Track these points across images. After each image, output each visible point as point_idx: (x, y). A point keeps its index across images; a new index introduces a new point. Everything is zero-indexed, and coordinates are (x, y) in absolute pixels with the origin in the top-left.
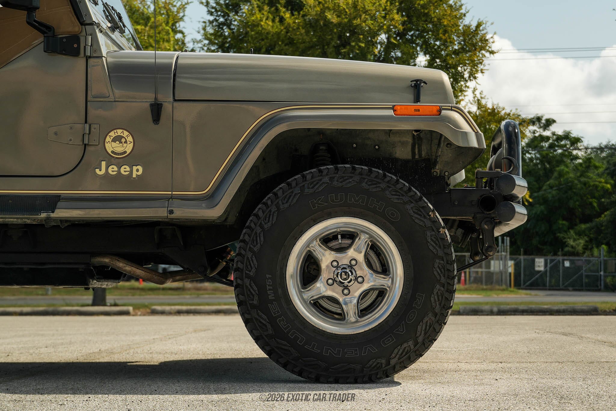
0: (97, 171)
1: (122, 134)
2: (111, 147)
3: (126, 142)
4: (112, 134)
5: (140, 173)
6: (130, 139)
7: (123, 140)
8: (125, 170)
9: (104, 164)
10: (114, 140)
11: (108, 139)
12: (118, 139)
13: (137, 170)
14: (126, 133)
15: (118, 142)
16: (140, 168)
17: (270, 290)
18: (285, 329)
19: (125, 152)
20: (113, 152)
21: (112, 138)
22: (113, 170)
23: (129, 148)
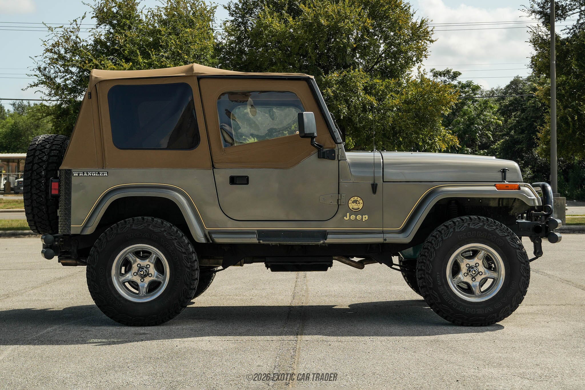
0: (345, 218)
1: (357, 199)
2: (352, 206)
3: (359, 203)
4: (352, 199)
5: (367, 219)
6: (361, 201)
7: (358, 202)
8: (359, 217)
9: (348, 214)
10: (353, 202)
11: (350, 202)
12: (355, 202)
13: (365, 218)
14: (359, 199)
15: (355, 203)
16: (367, 216)
17: (439, 280)
18: (447, 300)
19: (359, 208)
20: (352, 208)
21: (352, 201)
22: (353, 217)
23: (361, 206)
